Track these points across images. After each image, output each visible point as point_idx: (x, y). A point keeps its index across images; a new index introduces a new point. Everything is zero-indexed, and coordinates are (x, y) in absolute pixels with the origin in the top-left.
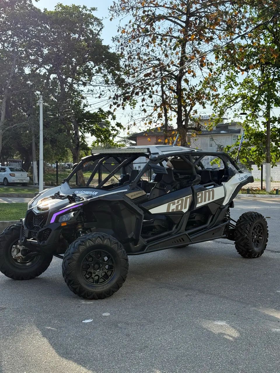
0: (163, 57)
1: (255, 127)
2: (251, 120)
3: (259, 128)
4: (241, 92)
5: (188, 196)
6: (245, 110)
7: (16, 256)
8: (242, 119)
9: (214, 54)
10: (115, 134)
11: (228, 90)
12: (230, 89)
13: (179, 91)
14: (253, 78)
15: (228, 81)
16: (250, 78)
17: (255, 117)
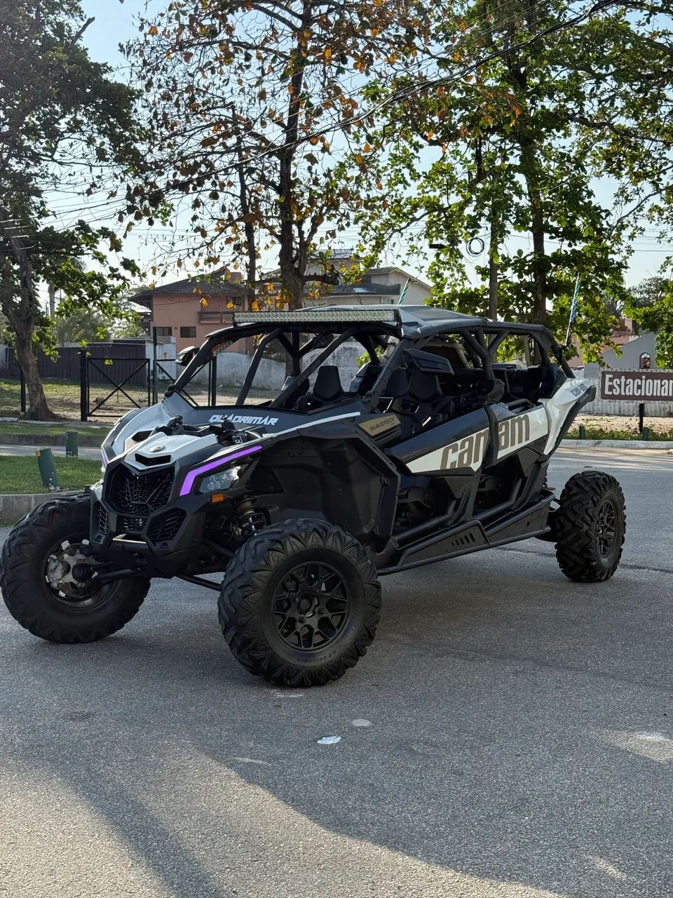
0: (240, 101)
1: (456, 280)
2: (448, 263)
3: (466, 282)
4: (426, 195)
5: (482, 431)
6: (432, 237)
7: (61, 582)
8: (427, 259)
9: (364, 99)
10: (116, 286)
11: (396, 188)
12: (400, 186)
13: (286, 185)
14: (454, 162)
15: (395, 167)
16: (446, 163)
17: (456, 255)
